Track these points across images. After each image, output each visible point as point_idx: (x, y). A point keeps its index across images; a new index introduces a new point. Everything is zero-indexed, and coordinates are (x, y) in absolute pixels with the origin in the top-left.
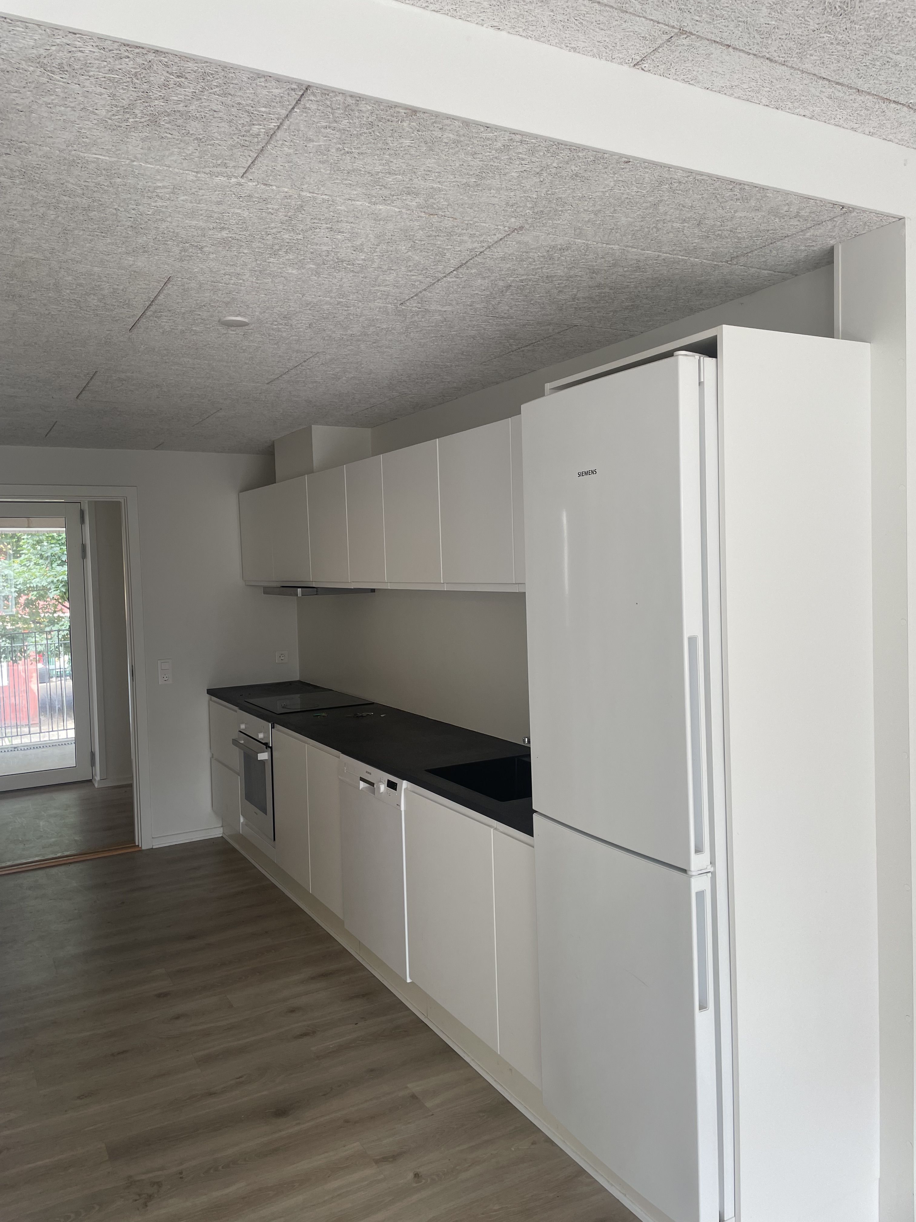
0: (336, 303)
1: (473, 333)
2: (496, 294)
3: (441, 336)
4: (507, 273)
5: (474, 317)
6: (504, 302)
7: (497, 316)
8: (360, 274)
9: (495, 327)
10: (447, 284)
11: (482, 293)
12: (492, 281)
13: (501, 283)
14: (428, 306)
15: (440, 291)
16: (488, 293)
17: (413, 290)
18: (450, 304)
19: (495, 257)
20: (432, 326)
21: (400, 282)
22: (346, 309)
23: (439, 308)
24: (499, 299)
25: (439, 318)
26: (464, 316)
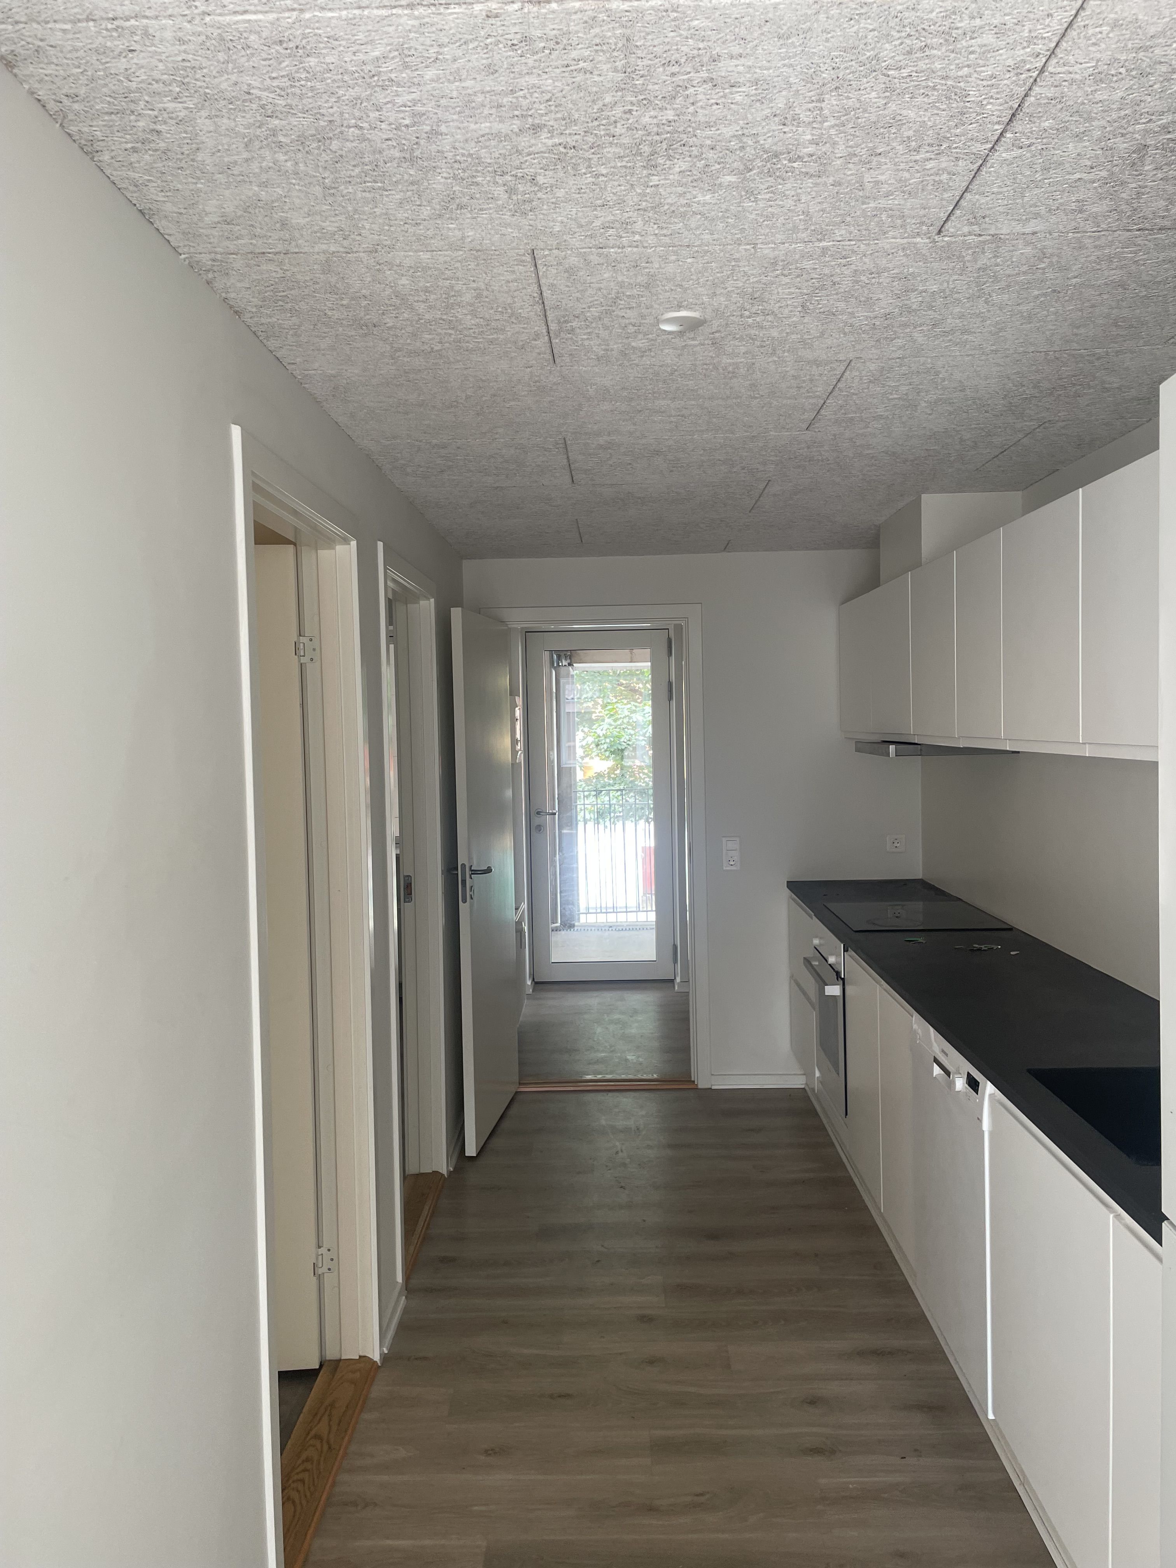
0: (819, 251)
1: (1116, 275)
2: (1122, 172)
3: (1054, 291)
4: (1123, 113)
5: (1099, 237)
6: (1148, 190)
7: (1147, 226)
8: (824, 179)
9: (1155, 254)
10: (1005, 168)
11: (1091, 176)
12: (1099, 140)
13: (1122, 145)
14: (993, 227)
15: (1000, 187)
16: (1104, 174)
17: (946, 195)
18: (1037, 216)
19: (1077, 76)
20: (1025, 273)
21: (911, 181)
22: (843, 261)
23: (1019, 228)
24: (1134, 185)
25: (1028, 250)
26: (1078, 239)
